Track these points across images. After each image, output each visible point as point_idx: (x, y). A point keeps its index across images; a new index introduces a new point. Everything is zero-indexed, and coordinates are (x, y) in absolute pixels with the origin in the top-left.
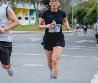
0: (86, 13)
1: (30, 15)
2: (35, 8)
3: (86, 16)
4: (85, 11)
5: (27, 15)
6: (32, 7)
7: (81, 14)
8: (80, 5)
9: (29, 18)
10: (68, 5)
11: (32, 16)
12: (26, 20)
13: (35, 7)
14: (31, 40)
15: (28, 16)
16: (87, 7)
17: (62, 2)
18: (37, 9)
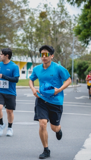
0: (87, 67)
1: (28, 69)
2: (33, 62)
3: (87, 70)
4: (86, 65)
5: (24, 68)
6: (29, 60)
7: (82, 68)
8: (81, 58)
9: (26, 72)
10: (68, 59)
11: (29, 70)
12: (23, 74)
13: (32, 60)
14: (27, 95)
15: (25, 70)
16: (88, 60)
17: (62, 55)
18: (34, 62)
